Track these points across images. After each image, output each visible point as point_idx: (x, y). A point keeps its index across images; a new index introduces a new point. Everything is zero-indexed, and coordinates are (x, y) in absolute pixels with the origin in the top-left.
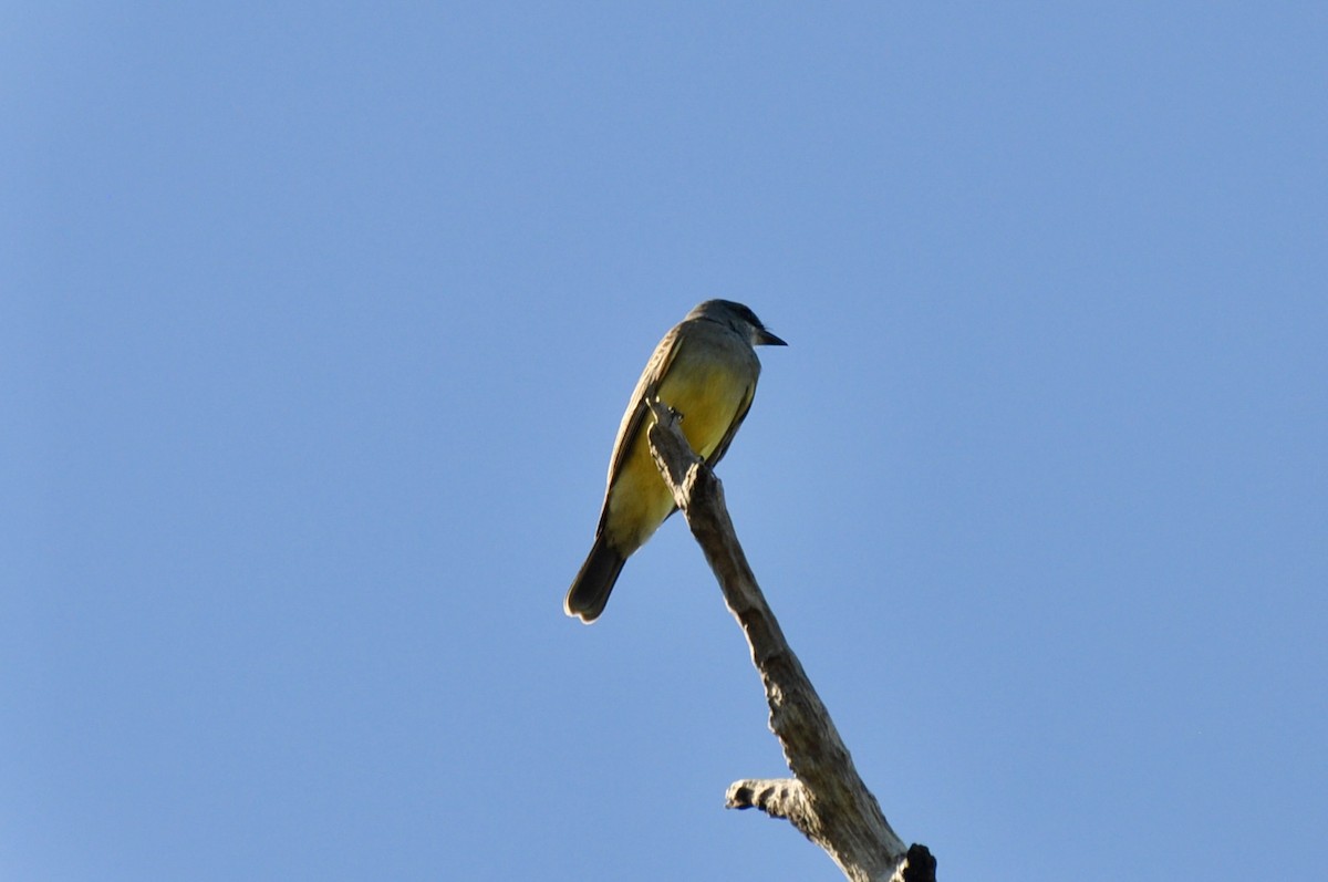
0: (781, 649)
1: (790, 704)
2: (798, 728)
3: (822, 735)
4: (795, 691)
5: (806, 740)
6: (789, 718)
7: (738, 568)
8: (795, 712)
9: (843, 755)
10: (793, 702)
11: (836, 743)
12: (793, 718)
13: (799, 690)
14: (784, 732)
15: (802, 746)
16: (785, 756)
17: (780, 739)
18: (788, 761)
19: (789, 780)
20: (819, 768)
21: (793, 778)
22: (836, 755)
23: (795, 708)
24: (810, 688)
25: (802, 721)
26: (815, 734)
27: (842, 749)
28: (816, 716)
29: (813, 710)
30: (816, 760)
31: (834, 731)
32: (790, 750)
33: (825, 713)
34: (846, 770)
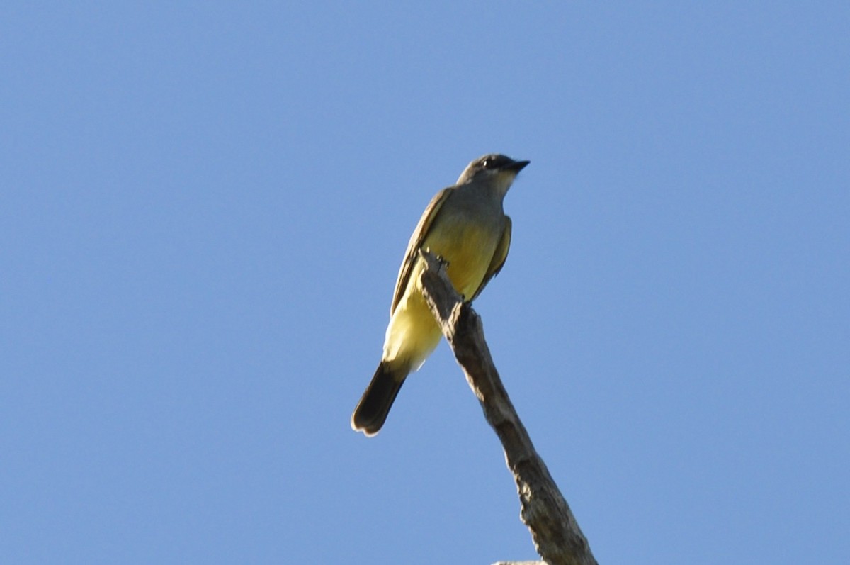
0: (530, 454)
1: (538, 500)
2: (545, 519)
3: (564, 525)
4: (542, 489)
5: (551, 529)
6: (537, 511)
7: (494, 388)
8: (542, 507)
9: (581, 541)
10: (541, 498)
11: (575, 531)
12: (540, 510)
13: (545, 487)
14: (533, 523)
15: (548, 534)
16: (534, 542)
17: (530, 529)
18: (537, 546)
19: (537, 562)
20: (562, 552)
21: (540, 561)
22: (576, 542)
23: (542, 503)
24: (552, 485)
25: (547, 514)
26: (558, 523)
27: (580, 536)
28: (558, 509)
29: (556, 505)
30: (559, 545)
31: (574, 521)
32: (538, 537)
33: (566, 507)
34: (583, 553)
